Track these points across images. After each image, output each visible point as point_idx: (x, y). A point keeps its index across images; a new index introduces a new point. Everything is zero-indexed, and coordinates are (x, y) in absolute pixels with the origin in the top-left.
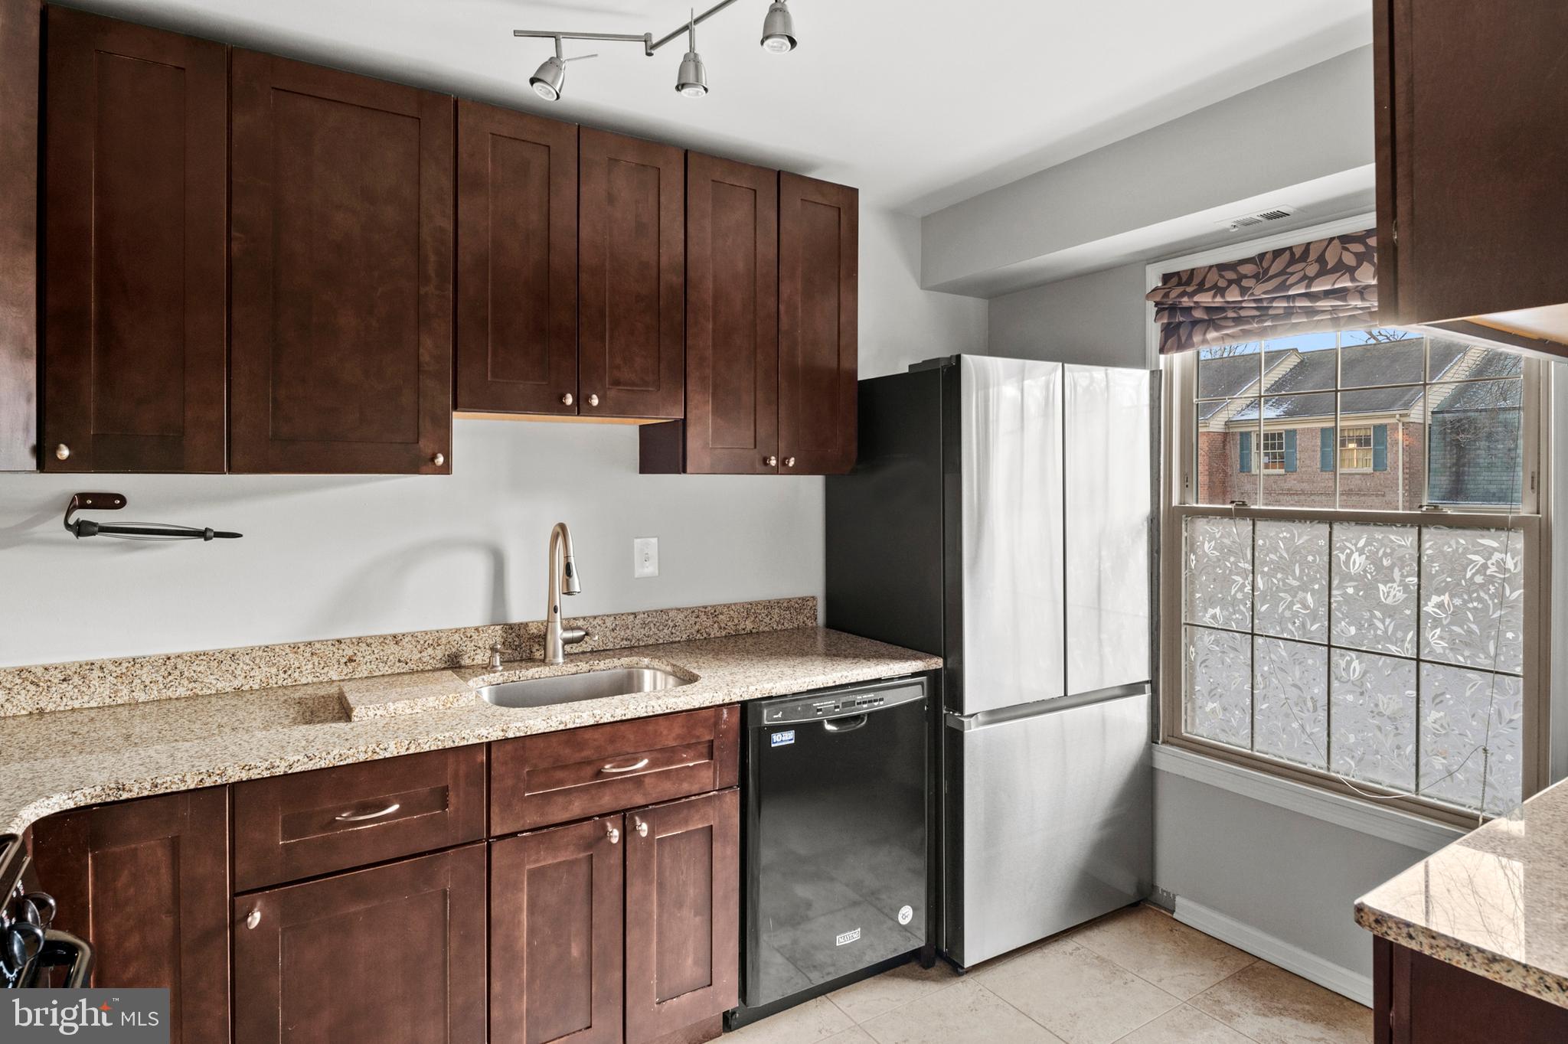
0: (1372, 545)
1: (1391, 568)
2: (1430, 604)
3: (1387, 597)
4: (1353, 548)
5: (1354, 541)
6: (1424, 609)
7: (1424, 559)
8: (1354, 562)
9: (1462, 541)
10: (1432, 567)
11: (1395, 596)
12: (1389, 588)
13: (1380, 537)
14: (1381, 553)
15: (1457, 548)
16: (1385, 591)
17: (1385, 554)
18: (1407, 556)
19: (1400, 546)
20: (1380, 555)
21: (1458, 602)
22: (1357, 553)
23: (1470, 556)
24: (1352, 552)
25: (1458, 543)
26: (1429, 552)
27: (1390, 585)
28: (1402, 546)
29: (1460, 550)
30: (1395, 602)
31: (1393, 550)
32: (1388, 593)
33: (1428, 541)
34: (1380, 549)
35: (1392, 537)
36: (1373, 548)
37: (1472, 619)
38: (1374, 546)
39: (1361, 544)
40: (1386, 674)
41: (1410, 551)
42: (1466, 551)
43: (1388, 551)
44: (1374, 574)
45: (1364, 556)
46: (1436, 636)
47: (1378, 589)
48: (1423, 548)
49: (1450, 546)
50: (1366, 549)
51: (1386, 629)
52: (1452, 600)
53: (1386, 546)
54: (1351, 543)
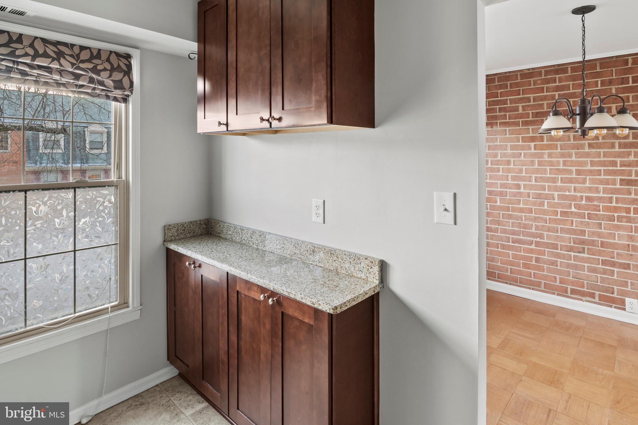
0: (51, 200)
1: (62, 209)
2: (81, 223)
3: (59, 225)
4: (41, 203)
5: (41, 199)
6: (78, 226)
7: (78, 203)
8: (41, 211)
9: (95, 193)
10: (81, 206)
11: (63, 223)
12: (61, 220)
13: (56, 196)
14: (56, 203)
15: (92, 196)
16: (59, 222)
17: (59, 204)
18: (70, 203)
19: (66, 199)
20: (55, 205)
21: (93, 219)
22: (43, 205)
23: (98, 199)
24: (40, 205)
25: (93, 194)
26: (80, 199)
27: (61, 218)
28: (67, 198)
29: (94, 197)
30: (64, 226)
31: (63, 201)
32: (60, 222)
33: (79, 195)
34: (56, 201)
35: (62, 195)
36: (52, 201)
37: (98, 226)
38: (52, 200)
39: (46, 199)
40: (59, 263)
41: (71, 200)
42: (96, 197)
43: (60, 202)
44: (52, 214)
45: (47, 206)
46: (83, 237)
47: (54, 221)
48: (77, 198)
49: (89, 196)
50: (48, 202)
51: (59, 241)
52: (90, 219)
53: (59, 200)
54: (39, 200)
